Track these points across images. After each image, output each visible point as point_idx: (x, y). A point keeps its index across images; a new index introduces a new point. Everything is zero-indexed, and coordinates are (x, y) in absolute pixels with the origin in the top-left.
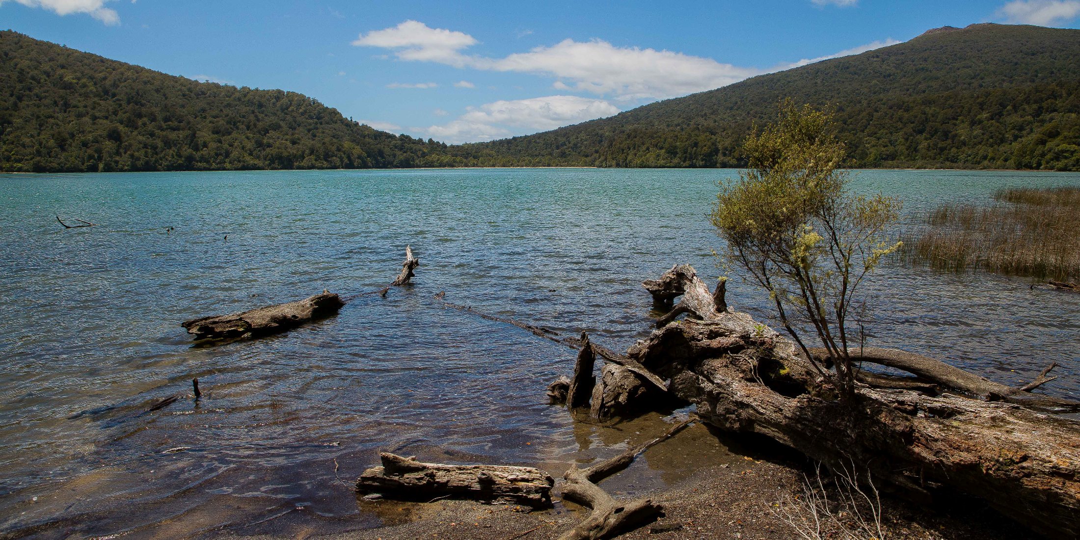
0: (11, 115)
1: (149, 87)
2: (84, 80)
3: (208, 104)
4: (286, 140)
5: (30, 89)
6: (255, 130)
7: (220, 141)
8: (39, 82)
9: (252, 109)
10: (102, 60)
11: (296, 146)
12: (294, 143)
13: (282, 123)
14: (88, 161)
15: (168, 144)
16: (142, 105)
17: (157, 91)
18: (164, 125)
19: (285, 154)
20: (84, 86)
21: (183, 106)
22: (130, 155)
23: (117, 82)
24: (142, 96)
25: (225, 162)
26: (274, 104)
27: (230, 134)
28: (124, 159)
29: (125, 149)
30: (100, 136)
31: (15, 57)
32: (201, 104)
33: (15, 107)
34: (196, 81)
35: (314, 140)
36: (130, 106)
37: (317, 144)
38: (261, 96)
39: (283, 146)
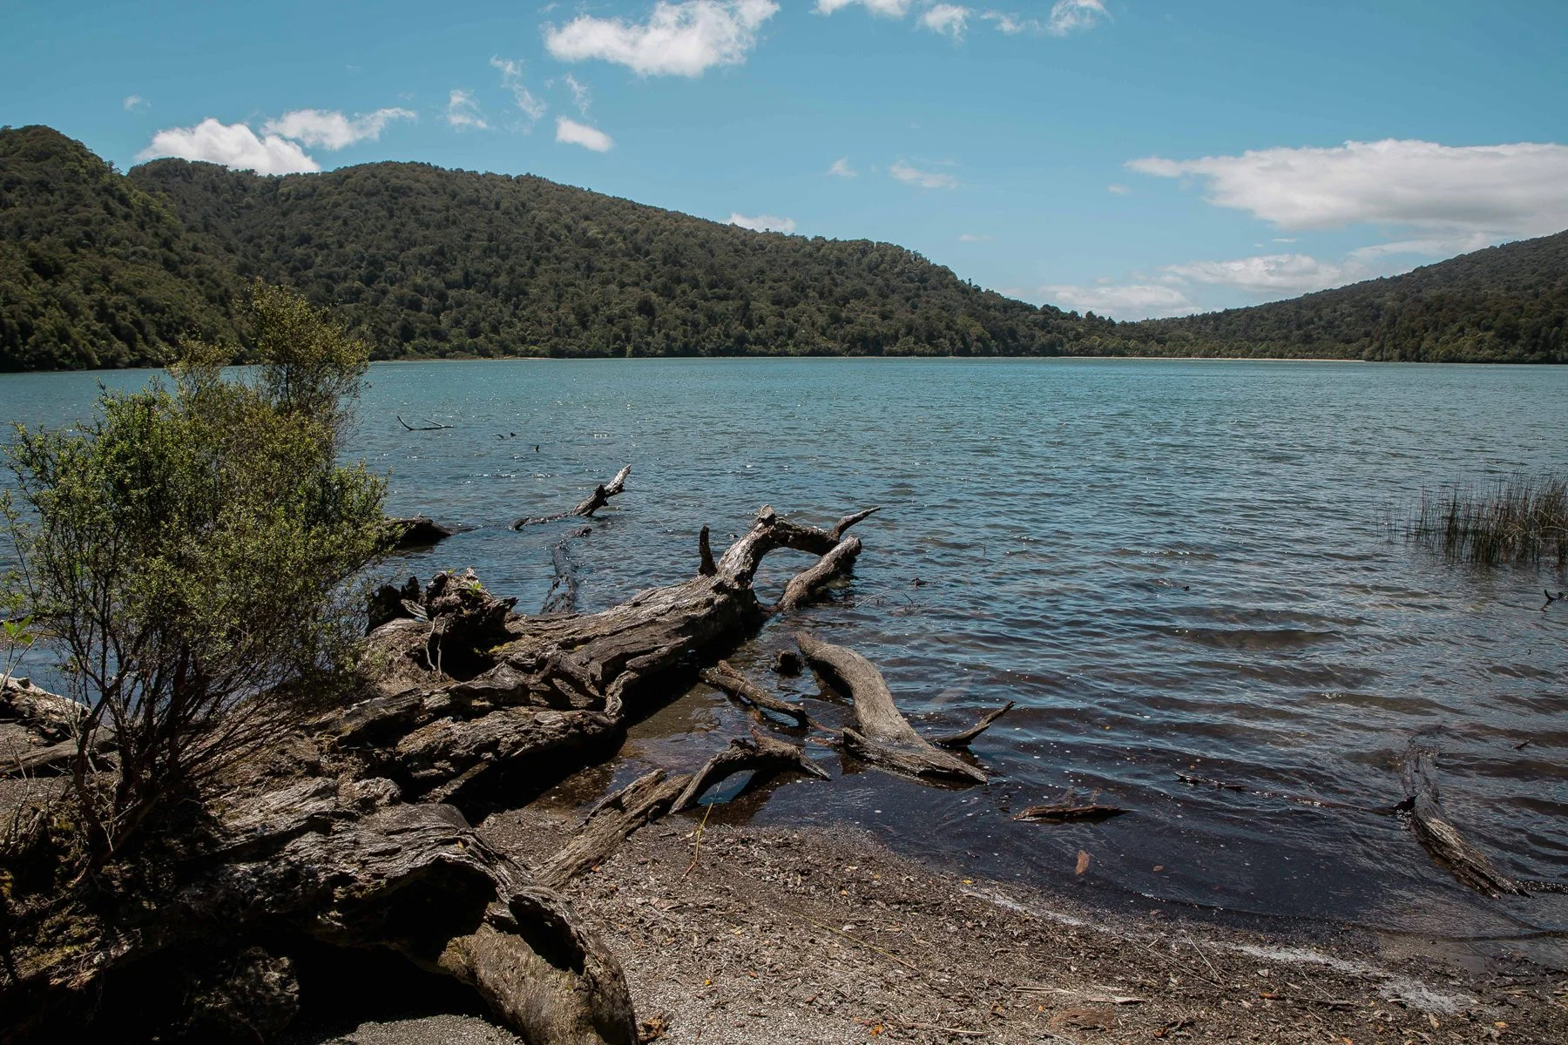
1: (692, 241)
2: (611, 235)
3: (768, 262)
4: (874, 313)
5: (548, 250)
6: (831, 299)
7: (781, 316)
8: (559, 240)
9: (827, 268)
10: (634, 206)
11: (886, 322)
12: (884, 317)
13: (868, 288)
14: (614, 343)
15: (713, 319)
16: (682, 266)
17: (702, 246)
18: (709, 293)
19: (872, 334)
20: (612, 242)
21: (735, 267)
22: (664, 334)
23: (651, 236)
24: (682, 254)
25: (788, 345)
26: (859, 260)
27: (795, 304)
28: (658, 339)
29: (659, 326)
30: (629, 309)
31: (533, 209)
32: (758, 262)
33: (532, 273)
34: (753, 231)
35: (914, 313)
36: (666, 268)
37: (917, 319)
38: (840, 250)
39: (868, 322)
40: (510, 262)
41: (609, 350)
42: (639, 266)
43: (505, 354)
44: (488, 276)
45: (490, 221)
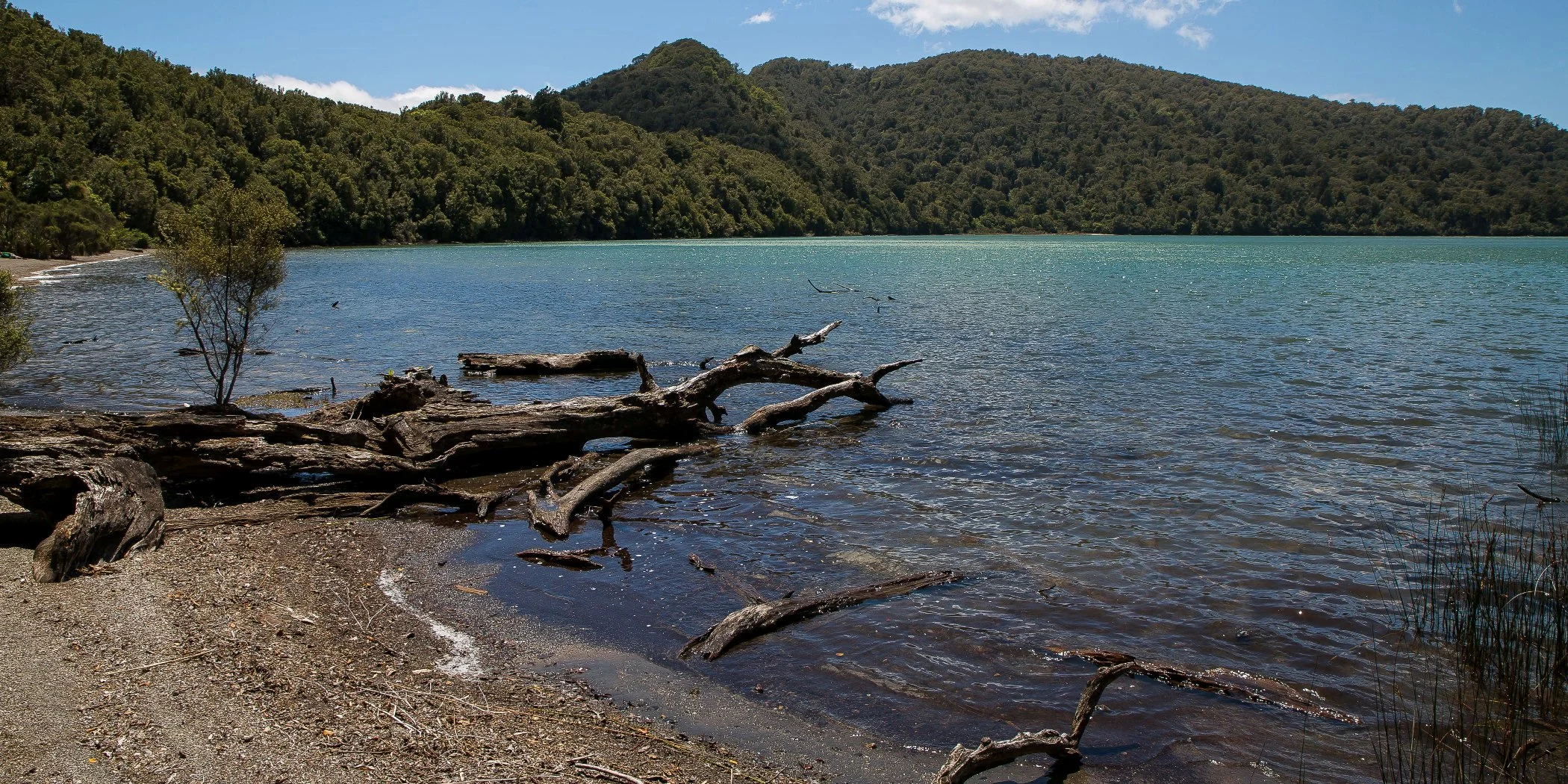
0: (1093, 162)
1: (1266, 115)
2: (1181, 112)
3: (1352, 135)
4: (1480, 188)
5: (1116, 128)
6: (1425, 173)
7: (1365, 192)
8: (1127, 118)
9: (1424, 139)
10: (1205, 82)
11: (1495, 197)
12: (1492, 192)
13: (1474, 161)
14: (1179, 220)
15: (1286, 196)
16: (1255, 141)
17: (1277, 120)
18: (1283, 169)
19: (1475, 210)
20: (1181, 119)
21: (1313, 141)
22: (1233, 211)
23: (1223, 112)
24: (1255, 129)
25: (1371, 223)
26: (1462, 129)
27: (1382, 179)
28: (1226, 217)
29: (1227, 203)
30: (1196, 186)
32: (1340, 136)
33: (1099, 151)
34: (1336, 102)
35: (1532, 187)
36: (1238, 144)
37: (1536, 193)
38: (1440, 119)
39: (1471, 198)
40: (1078, 141)
41: (1174, 228)
42: (1211, 142)
43: (1068, 230)
44: (1056, 154)
45: (1061, 102)
